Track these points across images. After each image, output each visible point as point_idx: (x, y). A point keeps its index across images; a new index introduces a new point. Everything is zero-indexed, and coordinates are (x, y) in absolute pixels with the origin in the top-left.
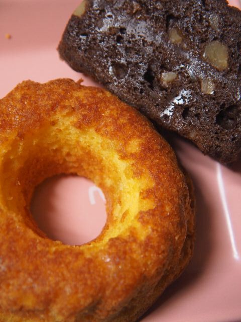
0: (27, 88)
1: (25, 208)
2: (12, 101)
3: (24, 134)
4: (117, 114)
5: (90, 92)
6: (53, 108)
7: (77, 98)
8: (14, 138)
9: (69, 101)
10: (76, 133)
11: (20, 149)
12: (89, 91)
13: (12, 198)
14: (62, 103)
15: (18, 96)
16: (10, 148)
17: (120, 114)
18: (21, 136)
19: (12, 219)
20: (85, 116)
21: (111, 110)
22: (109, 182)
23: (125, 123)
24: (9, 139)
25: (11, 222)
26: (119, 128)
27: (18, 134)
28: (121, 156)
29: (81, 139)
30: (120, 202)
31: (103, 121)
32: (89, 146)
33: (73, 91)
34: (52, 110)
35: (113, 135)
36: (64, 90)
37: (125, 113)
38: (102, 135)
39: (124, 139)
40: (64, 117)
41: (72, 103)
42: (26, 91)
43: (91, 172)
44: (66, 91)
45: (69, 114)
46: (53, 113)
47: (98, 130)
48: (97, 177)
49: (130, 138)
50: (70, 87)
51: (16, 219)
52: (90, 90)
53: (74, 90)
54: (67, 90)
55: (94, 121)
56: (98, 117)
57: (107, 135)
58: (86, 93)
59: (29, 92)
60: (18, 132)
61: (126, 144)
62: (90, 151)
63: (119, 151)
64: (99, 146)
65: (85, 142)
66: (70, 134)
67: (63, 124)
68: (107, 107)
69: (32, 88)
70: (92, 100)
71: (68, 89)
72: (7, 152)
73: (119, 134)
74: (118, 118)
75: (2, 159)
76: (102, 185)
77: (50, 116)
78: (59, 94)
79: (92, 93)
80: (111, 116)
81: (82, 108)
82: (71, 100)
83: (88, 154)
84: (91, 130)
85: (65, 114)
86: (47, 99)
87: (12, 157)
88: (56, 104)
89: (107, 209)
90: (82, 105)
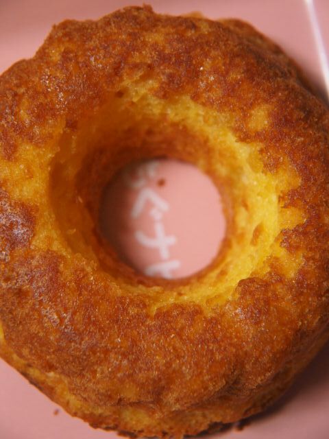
0: (67, 39)
1: (94, 231)
2: (48, 68)
3: (76, 122)
4: (224, 64)
5: (174, 30)
6: (117, 70)
7: (155, 46)
8: (62, 132)
9: (141, 53)
10: (160, 104)
11: (74, 145)
12: (172, 31)
13: (75, 230)
14: (131, 60)
15: (55, 55)
16: (59, 149)
17: (230, 64)
18: (72, 125)
19: (83, 270)
20: (171, 76)
21: (214, 59)
22: (223, 171)
23: (240, 80)
24: (54, 135)
25: (82, 275)
26: (231, 91)
27: (67, 123)
28: (240, 137)
29: (169, 111)
30: (246, 206)
31: (202, 82)
32: (183, 120)
33: (145, 33)
34: (116, 74)
35: (223, 105)
36: (130, 34)
37: (237, 60)
38: (204, 104)
39: (242, 108)
40: (137, 82)
41: (147, 56)
42: (67, 45)
43: (190, 154)
44: (133, 36)
45: (144, 78)
46: (118, 79)
47: (196, 97)
48: (202, 162)
49: (251, 104)
50: (138, 26)
51: (89, 269)
52: (174, 27)
53: (146, 31)
54: (135, 34)
55: (187, 83)
56: (194, 74)
57: (212, 104)
58: (168, 34)
59: (71, 46)
60: (67, 120)
61: (246, 117)
62: (185, 127)
63: (236, 130)
64: (201, 118)
65: (176, 115)
66: (149, 105)
67: (137, 92)
68: (206, 55)
69: (77, 36)
70: (180, 45)
71: (136, 31)
72: (53, 156)
73: (233, 100)
74: (227, 73)
75: (49, 169)
76: (210, 172)
77: (113, 85)
78: (123, 43)
79: (177, 33)
80: (215, 71)
81: (164, 63)
82: (144, 52)
83: (184, 132)
84: (184, 98)
85: (138, 78)
86: (105, 57)
87: (62, 162)
88: (120, 63)
89: (225, 211)
90: (164, 58)
